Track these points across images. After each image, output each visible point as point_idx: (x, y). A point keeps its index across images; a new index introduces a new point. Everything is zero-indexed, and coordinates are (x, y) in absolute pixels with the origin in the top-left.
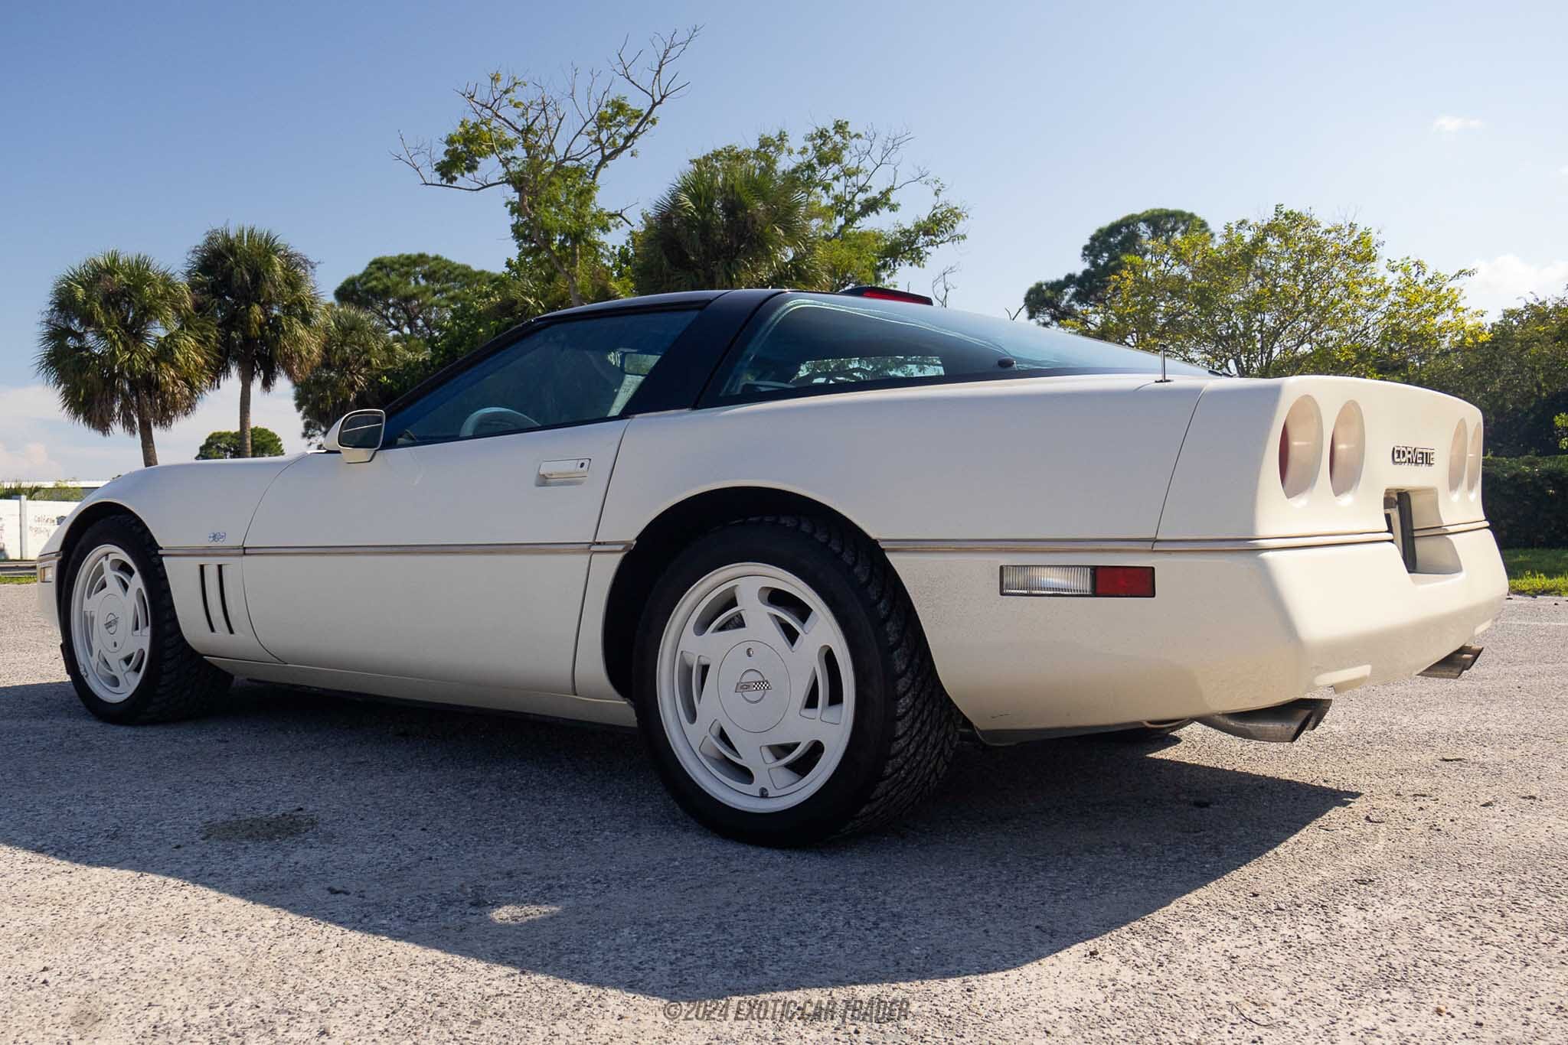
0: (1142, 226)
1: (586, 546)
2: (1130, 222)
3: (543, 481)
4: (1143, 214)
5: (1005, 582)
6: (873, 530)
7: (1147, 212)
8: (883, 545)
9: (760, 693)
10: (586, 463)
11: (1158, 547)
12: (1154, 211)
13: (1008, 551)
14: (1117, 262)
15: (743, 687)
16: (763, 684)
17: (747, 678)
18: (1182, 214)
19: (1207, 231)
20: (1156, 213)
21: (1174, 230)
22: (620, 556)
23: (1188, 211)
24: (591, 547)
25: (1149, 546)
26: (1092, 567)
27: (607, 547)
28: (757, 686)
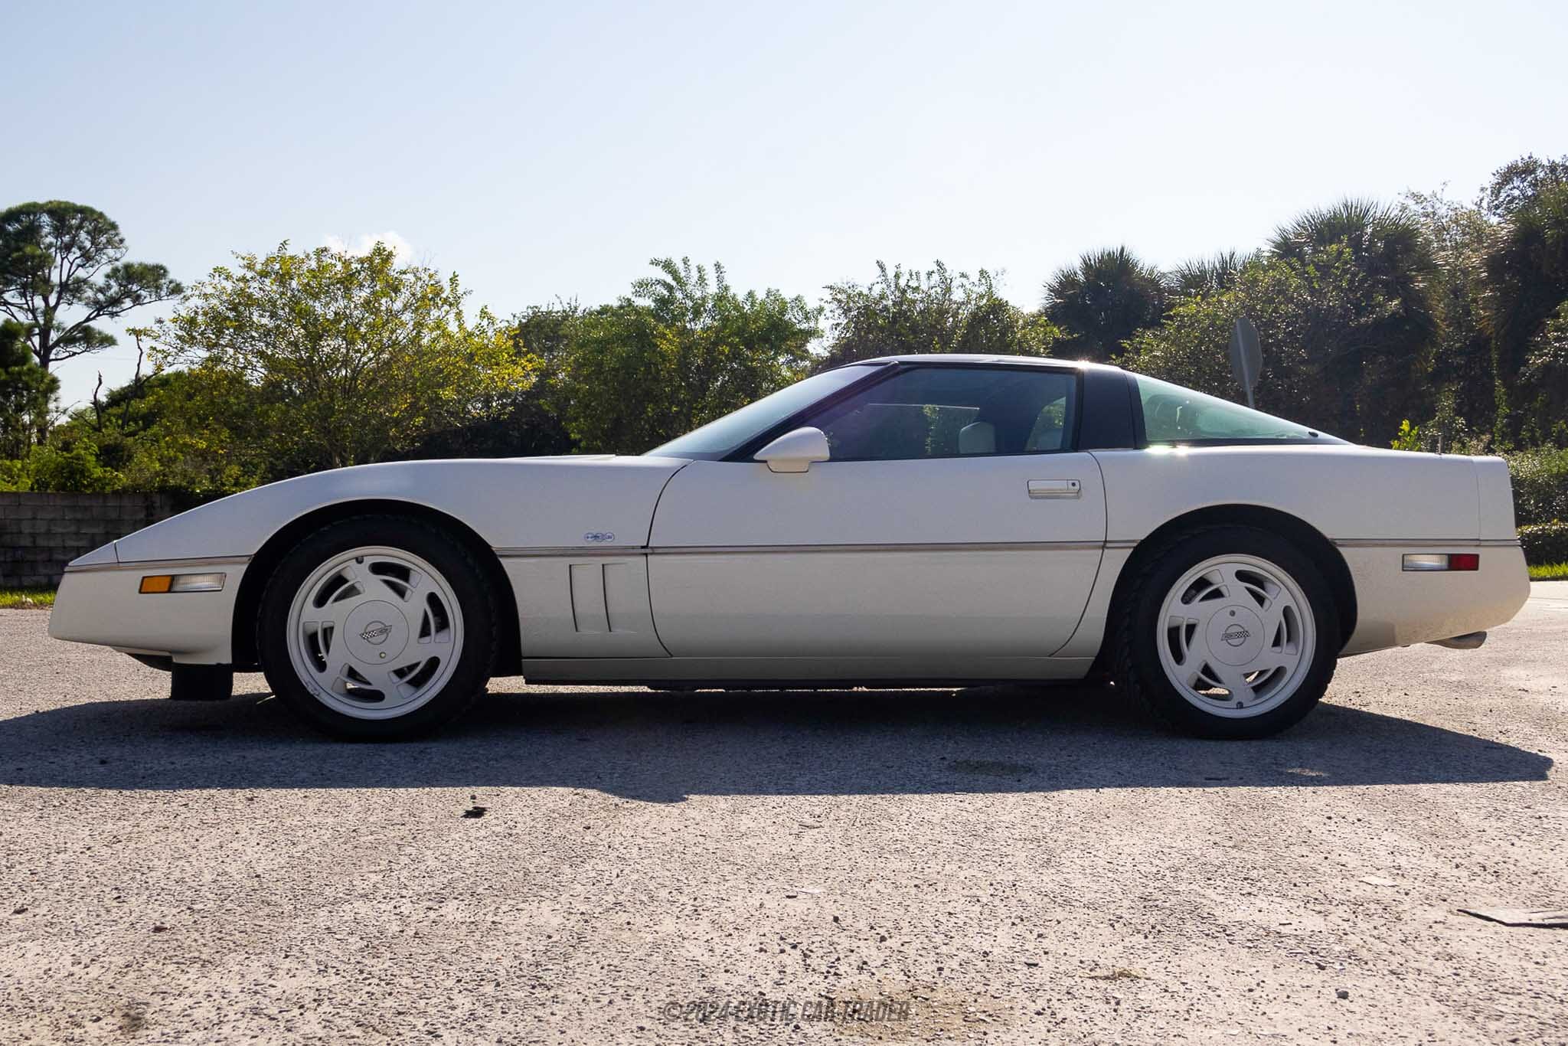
0: (45, 218)
1: (1101, 544)
2: (31, 209)
3: (1029, 494)
4: (47, 204)
5: (1404, 564)
6: (1329, 531)
7: (51, 202)
9: (1241, 640)
10: (1077, 483)
11: (1483, 543)
12: (60, 203)
14: (21, 253)
15: (1227, 637)
16: (1244, 634)
17: (1230, 631)
18: (92, 211)
19: (117, 234)
20: (63, 206)
21: (80, 227)
22: (1130, 551)
23: (98, 209)
24: (1104, 545)
25: (1478, 543)
26: (1449, 555)
27: (1119, 545)
28: (1238, 635)
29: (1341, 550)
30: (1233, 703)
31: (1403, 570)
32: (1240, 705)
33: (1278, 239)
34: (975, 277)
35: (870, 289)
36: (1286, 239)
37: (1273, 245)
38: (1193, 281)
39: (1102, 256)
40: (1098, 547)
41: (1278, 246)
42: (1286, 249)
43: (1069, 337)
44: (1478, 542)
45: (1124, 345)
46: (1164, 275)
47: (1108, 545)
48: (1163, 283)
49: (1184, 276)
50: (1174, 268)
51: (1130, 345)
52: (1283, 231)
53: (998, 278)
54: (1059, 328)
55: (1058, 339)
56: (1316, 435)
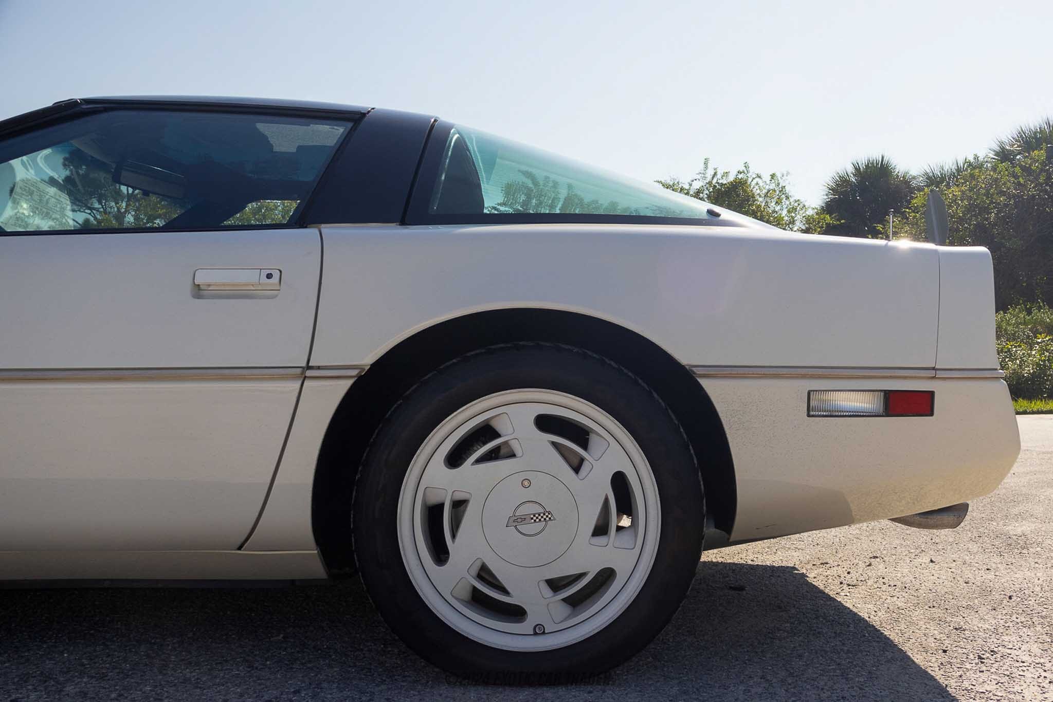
1: (299, 371)
3: (198, 291)
5: (811, 405)
6: (684, 355)
8: (698, 371)
9: (540, 526)
10: (276, 275)
11: (940, 374)
13: (813, 377)
15: (517, 521)
16: (545, 516)
17: (522, 511)
22: (350, 383)
24: (305, 372)
25: (932, 374)
26: (885, 391)
27: (330, 372)
28: (536, 518)
29: (704, 383)
30: (526, 626)
31: (809, 415)
32: (539, 631)
33: (998, 149)
34: (767, 178)
35: (691, 185)
36: (1003, 149)
37: (994, 153)
38: (934, 180)
39: (868, 163)
40: (293, 377)
41: (997, 154)
42: (1004, 155)
43: (838, 222)
44: (934, 372)
45: (878, 228)
46: (914, 178)
47: (309, 373)
48: (914, 183)
49: (929, 178)
50: (922, 172)
51: (883, 229)
52: (1001, 143)
53: (785, 177)
54: (830, 216)
55: (830, 224)
56: (718, 215)
